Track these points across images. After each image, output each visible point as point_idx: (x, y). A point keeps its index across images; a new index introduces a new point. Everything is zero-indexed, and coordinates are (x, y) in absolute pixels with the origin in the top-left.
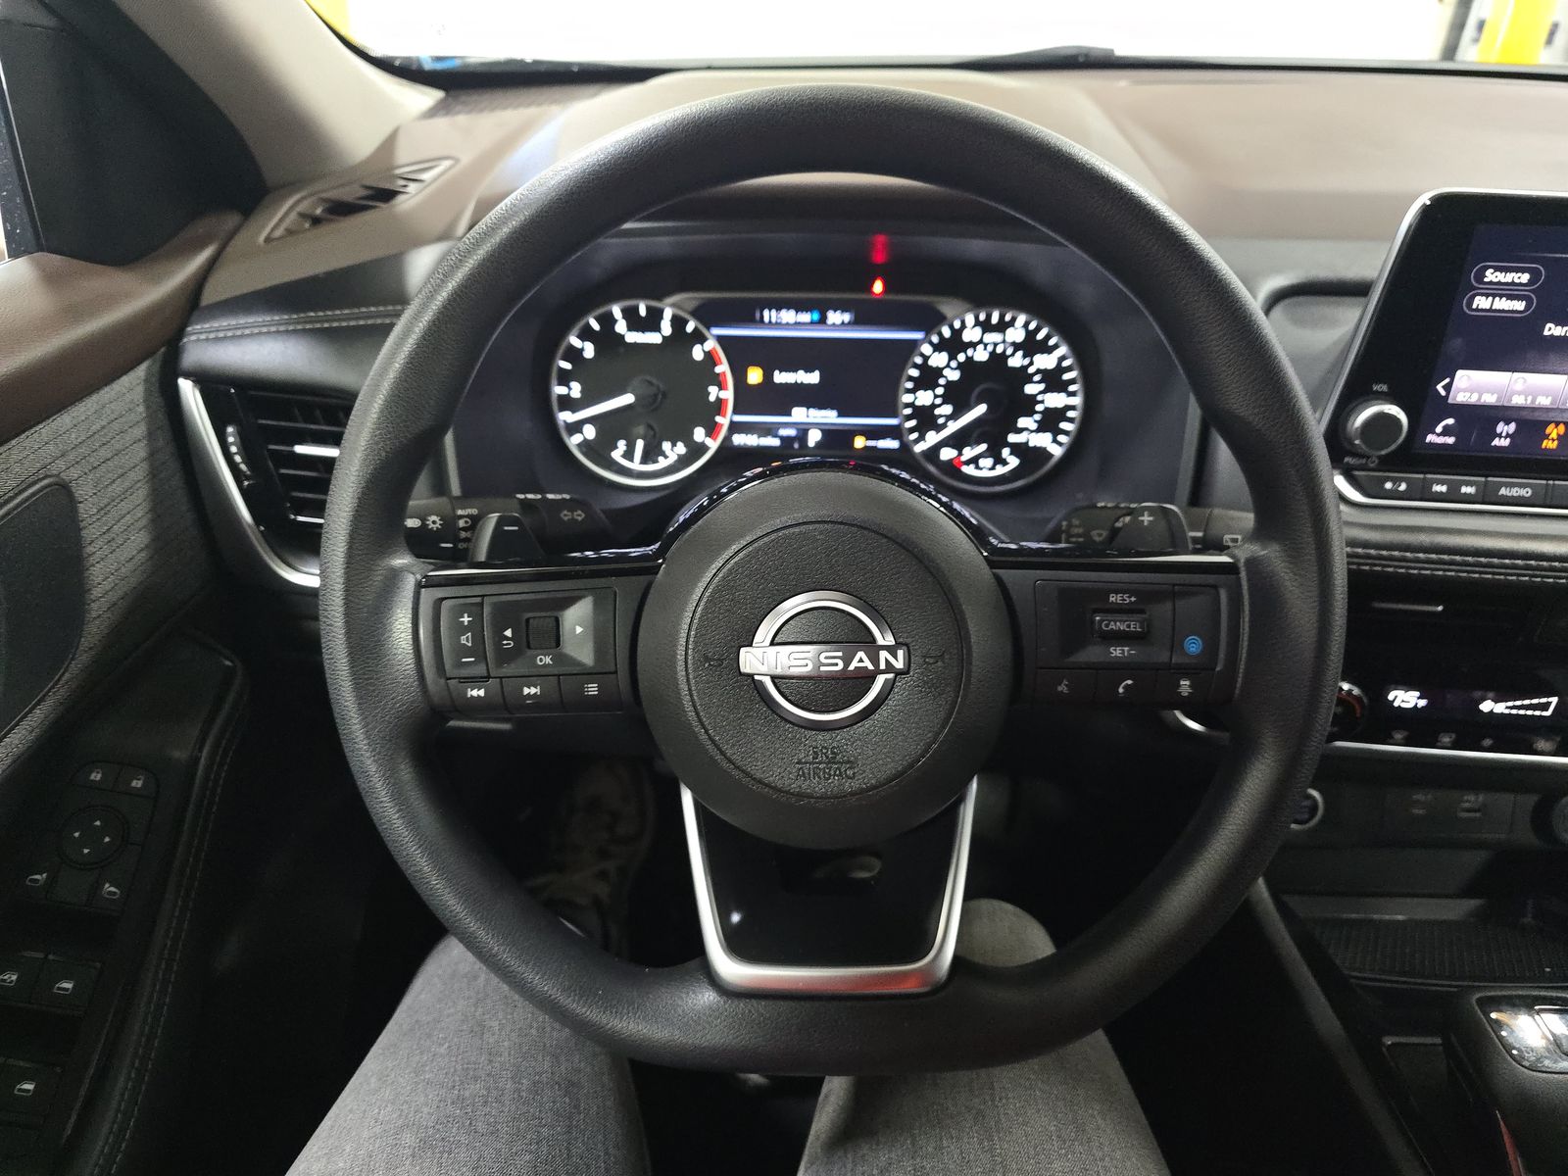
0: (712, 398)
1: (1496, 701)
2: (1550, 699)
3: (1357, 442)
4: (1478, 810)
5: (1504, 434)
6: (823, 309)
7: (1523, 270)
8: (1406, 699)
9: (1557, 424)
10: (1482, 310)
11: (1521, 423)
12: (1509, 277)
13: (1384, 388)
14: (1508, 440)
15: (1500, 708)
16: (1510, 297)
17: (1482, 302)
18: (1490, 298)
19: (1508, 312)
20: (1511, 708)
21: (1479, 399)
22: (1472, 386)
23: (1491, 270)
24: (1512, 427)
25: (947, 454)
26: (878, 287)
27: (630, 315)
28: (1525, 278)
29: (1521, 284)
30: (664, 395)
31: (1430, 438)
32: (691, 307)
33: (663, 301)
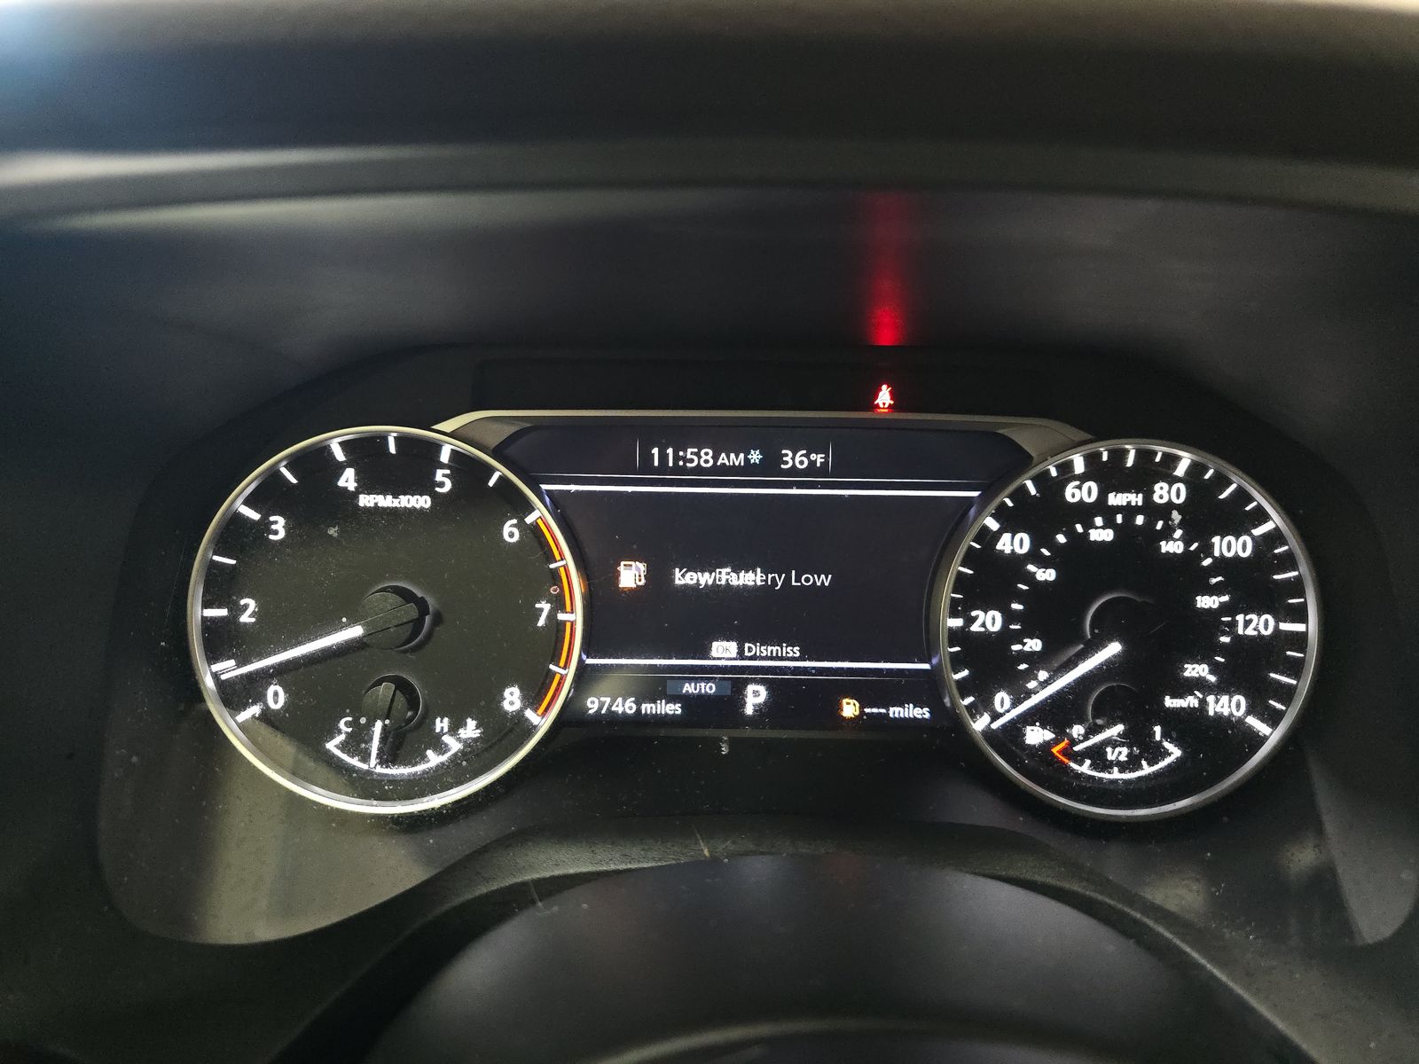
0: (541, 624)
6: (772, 441)
25: (1036, 735)
26: (884, 397)
27: (365, 454)
30: (438, 619)
32: (496, 436)
33: (435, 427)
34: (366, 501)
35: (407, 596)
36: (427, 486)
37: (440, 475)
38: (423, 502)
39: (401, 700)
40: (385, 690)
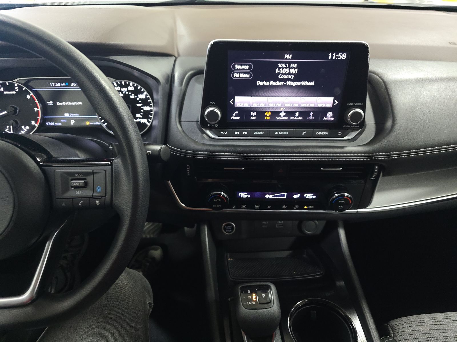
0: (36, 111)
1: (269, 195)
2: (284, 193)
3: (207, 120)
4: (282, 226)
5: (253, 116)
6: (70, 81)
7: (247, 65)
8: (244, 195)
9: (268, 112)
10: (237, 78)
11: (257, 112)
12: (243, 67)
13: (214, 103)
14: (255, 117)
15: (271, 196)
16: (245, 73)
17: (236, 75)
18: (239, 74)
19: (245, 78)
20: (274, 196)
21: (243, 105)
22: (240, 101)
23: (237, 65)
24: (255, 113)
27: (4, 85)
28: (247, 67)
29: (246, 69)
31: (232, 117)
32: (23, 82)
33: (13, 81)
34: (5, 93)
35: (13, 107)
36: (14, 90)
37: (16, 88)
38: (14, 93)
39: (14, 123)
40: (11, 121)
